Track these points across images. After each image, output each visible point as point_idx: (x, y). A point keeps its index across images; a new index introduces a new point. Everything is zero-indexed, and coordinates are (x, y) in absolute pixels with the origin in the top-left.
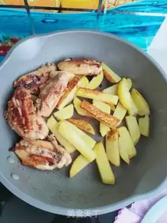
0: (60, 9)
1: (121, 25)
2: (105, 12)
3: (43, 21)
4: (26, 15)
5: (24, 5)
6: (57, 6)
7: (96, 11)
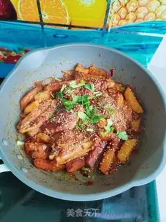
0: (70, 26)
1: (124, 42)
2: (109, 31)
3: (55, 36)
4: (40, 30)
5: (39, 21)
6: (68, 23)
7: (102, 29)
